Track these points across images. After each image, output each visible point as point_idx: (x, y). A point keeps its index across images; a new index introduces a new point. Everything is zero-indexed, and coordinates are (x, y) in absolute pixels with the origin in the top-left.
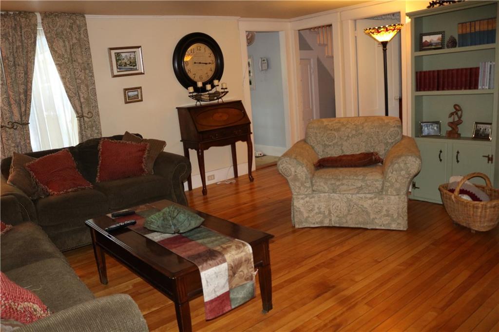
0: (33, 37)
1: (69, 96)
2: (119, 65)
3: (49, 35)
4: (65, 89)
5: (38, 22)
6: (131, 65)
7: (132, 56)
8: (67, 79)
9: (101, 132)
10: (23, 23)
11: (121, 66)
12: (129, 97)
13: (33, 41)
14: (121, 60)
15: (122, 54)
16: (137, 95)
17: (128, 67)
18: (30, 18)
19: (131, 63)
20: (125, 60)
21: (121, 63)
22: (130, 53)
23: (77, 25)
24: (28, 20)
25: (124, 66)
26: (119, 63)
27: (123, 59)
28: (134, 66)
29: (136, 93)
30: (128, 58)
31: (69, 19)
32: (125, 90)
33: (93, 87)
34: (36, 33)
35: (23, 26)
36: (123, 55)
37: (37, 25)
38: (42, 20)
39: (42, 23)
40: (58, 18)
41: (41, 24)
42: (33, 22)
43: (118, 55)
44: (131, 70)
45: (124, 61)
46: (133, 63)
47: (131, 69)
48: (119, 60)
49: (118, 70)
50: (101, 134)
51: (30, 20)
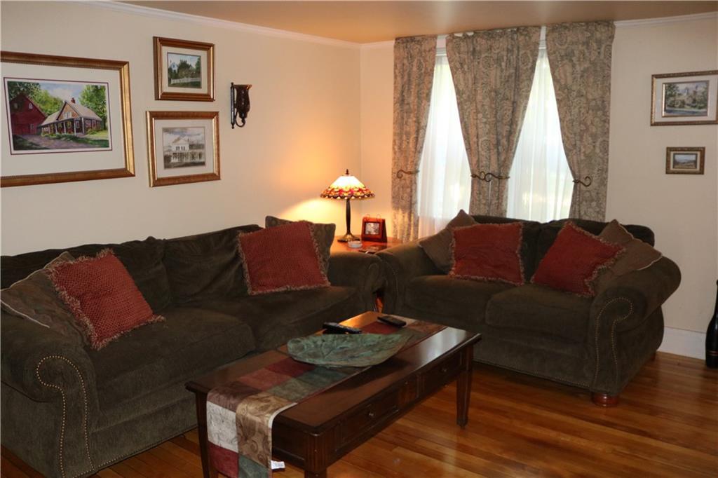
0: (531, 61)
1: (565, 148)
2: (669, 106)
3: (553, 57)
4: (562, 137)
5: (541, 39)
6: (695, 107)
7: (701, 89)
8: (565, 122)
9: (604, 212)
10: (521, 43)
11: (673, 106)
12: (676, 163)
13: (530, 65)
14: (674, 96)
15: (678, 85)
16: (695, 162)
17: (687, 109)
18: (531, 35)
19: (694, 101)
20: (684, 97)
21: (674, 101)
22: (696, 84)
23: (596, 39)
24: (527, 38)
25: (680, 107)
26: (669, 102)
27: (679, 95)
28: (700, 108)
29: (693, 158)
30: (691, 92)
31: (586, 31)
32: (669, 150)
33: (604, 138)
34: (537, 55)
35: (520, 46)
36: (681, 87)
37: (538, 44)
38: (547, 35)
39: (546, 40)
40: (569, 31)
41: (545, 42)
42: (533, 39)
43: (670, 87)
44: (693, 114)
45: (681, 98)
46: (700, 103)
47: (694, 112)
48: (671, 95)
49: (667, 114)
50: (604, 216)
51: (530, 38)
